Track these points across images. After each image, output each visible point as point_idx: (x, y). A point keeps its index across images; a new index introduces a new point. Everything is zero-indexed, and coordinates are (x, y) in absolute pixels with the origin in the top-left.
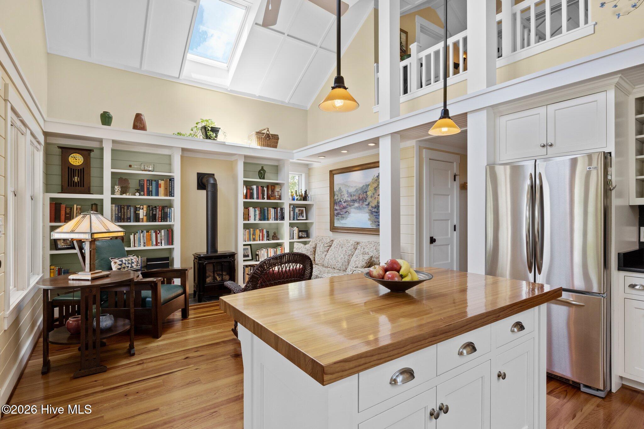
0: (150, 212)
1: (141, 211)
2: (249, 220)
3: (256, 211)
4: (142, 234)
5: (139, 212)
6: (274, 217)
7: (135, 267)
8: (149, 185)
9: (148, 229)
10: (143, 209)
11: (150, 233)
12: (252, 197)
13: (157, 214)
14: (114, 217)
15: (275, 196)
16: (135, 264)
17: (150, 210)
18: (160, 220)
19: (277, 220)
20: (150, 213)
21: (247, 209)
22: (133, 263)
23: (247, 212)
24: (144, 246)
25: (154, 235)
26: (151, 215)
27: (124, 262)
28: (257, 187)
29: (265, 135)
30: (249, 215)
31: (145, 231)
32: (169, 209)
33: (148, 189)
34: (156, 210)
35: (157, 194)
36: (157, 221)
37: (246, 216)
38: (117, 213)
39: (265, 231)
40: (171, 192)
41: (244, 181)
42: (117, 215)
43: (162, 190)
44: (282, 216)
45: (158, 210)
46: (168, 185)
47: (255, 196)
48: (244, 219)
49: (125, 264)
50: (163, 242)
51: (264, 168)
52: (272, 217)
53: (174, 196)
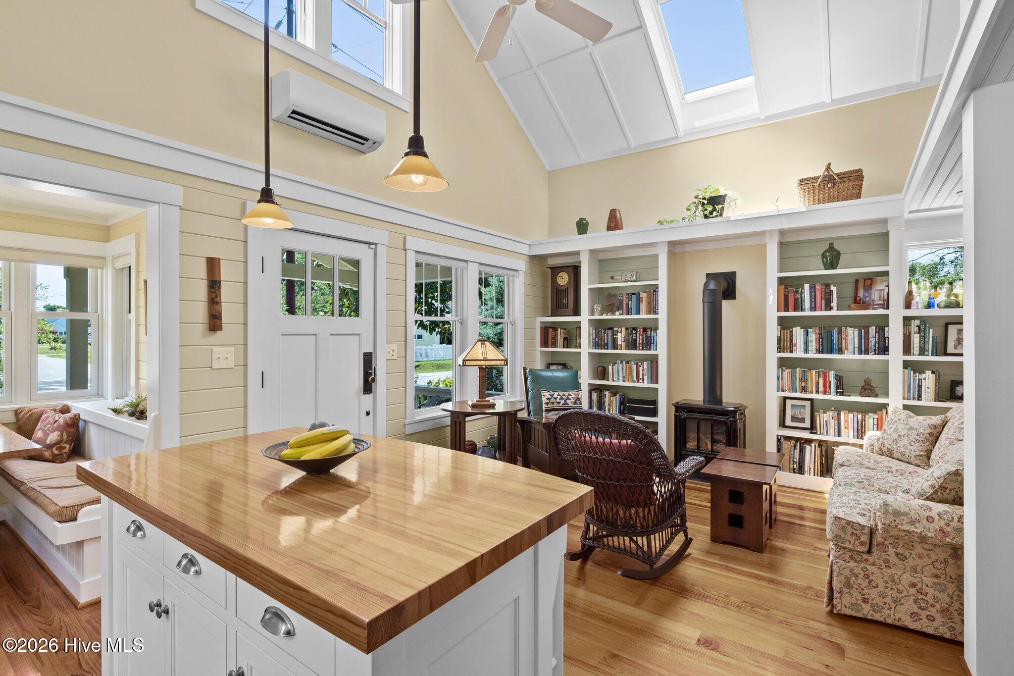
0: (629, 336)
1: (619, 334)
2: (791, 352)
3: (809, 334)
4: (621, 366)
5: (616, 337)
6: (856, 345)
7: (570, 404)
8: (629, 301)
9: (627, 360)
10: (621, 332)
11: (630, 365)
12: (798, 306)
13: (638, 339)
14: (591, 343)
15: (873, 300)
16: (573, 400)
17: (629, 334)
18: (641, 348)
19: (867, 352)
20: (629, 338)
21: (789, 331)
22: (570, 399)
23: (789, 336)
24: (624, 381)
25: (634, 367)
26: (630, 341)
27: (555, 396)
28: (813, 287)
29: (820, 180)
30: (791, 341)
31: (624, 362)
32: (653, 332)
33: (627, 305)
34: (636, 333)
35: (638, 313)
36: (638, 348)
37: (784, 344)
38: (594, 337)
39: (832, 374)
40: (655, 307)
41: (778, 278)
42: (594, 341)
43: (643, 306)
44: (881, 345)
45: (638, 334)
46: (652, 298)
47: (807, 304)
48: (780, 349)
49: (556, 399)
50: (646, 378)
51: (835, 246)
52: (851, 347)
53: (658, 314)
